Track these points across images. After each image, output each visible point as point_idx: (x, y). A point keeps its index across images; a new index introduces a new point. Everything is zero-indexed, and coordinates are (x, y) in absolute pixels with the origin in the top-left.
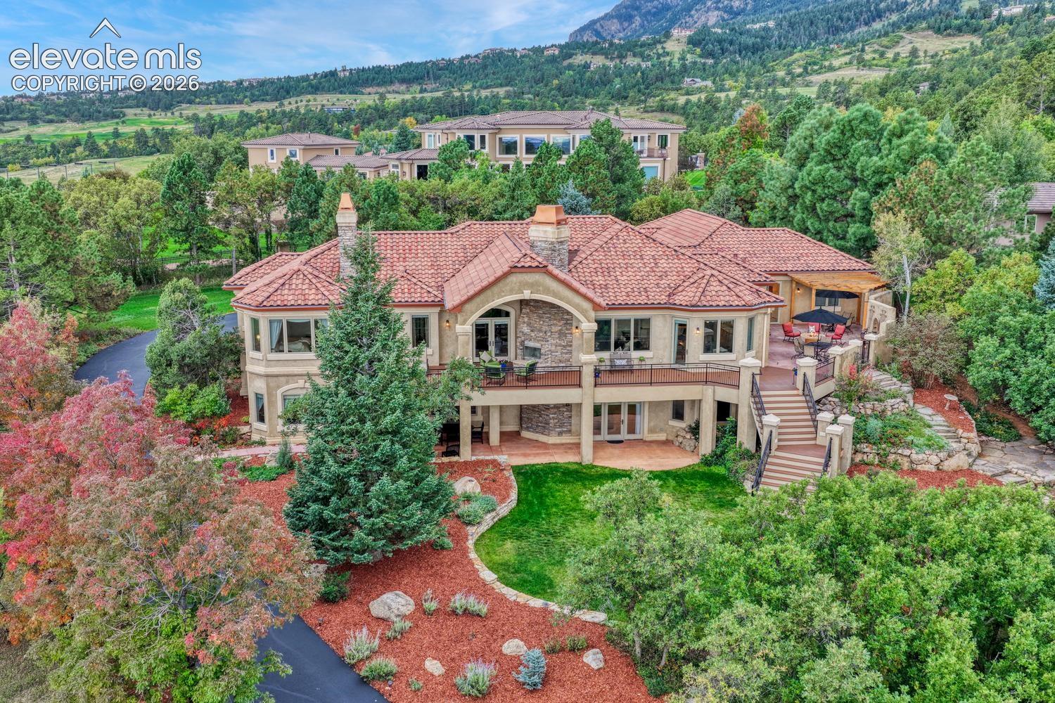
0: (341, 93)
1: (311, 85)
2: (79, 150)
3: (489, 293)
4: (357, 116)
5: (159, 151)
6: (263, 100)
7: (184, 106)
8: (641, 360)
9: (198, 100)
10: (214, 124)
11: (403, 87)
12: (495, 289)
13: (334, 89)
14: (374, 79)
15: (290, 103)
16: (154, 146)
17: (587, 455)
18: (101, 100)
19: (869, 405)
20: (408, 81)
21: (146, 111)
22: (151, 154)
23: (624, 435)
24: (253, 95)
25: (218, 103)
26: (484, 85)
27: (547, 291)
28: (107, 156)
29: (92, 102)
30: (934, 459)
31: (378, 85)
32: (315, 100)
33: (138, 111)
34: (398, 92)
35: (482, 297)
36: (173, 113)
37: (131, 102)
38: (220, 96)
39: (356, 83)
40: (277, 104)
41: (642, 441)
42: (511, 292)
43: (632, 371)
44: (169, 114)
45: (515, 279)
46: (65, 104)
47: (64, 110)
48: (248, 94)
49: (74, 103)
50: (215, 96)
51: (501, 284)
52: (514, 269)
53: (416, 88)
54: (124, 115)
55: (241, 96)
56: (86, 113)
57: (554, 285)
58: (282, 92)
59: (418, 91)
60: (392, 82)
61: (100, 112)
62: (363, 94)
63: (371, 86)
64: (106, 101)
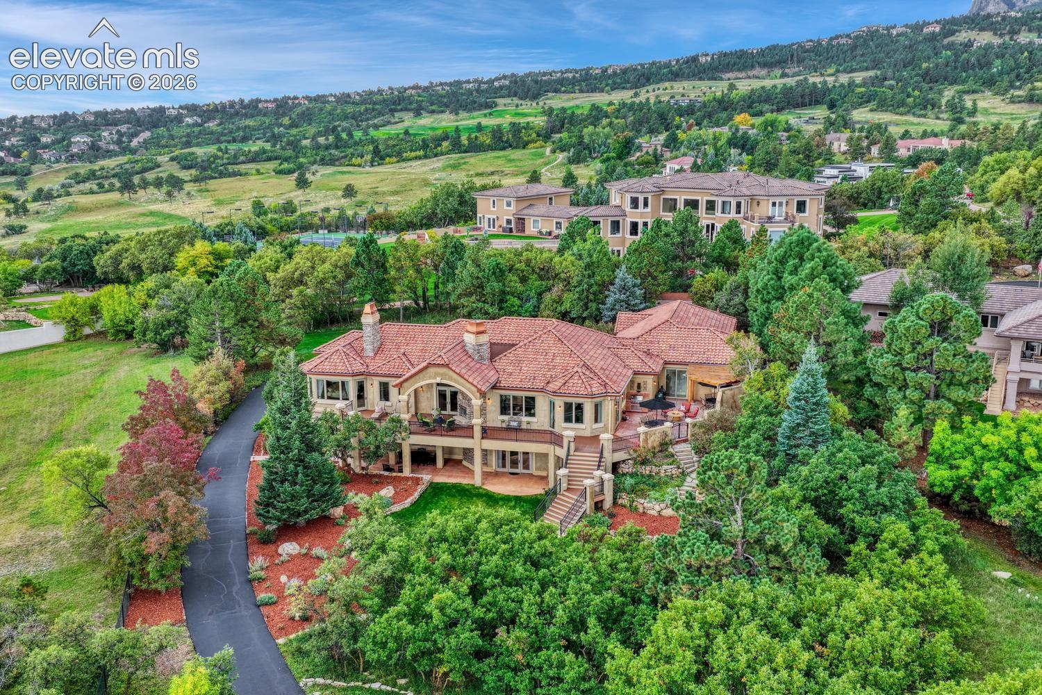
0: (700, 79)
1: (671, 72)
2: (445, 144)
3: (417, 377)
4: (699, 110)
5: (511, 146)
6: (623, 88)
7: (550, 95)
8: (528, 423)
9: (563, 89)
10: (565, 118)
11: (763, 72)
12: (421, 375)
13: (694, 75)
14: (735, 63)
15: (648, 92)
16: (507, 142)
17: (477, 480)
18: (478, 91)
19: (648, 468)
20: (769, 65)
21: (516, 101)
22: (504, 149)
23: (520, 470)
24: (614, 83)
25: (581, 91)
26: (848, 69)
27: (451, 379)
28: (465, 152)
29: (470, 92)
30: (657, 508)
31: (739, 70)
32: (672, 88)
33: (508, 101)
34: (758, 77)
35: (413, 379)
36: (537, 104)
37: (504, 92)
38: (584, 84)
39: (716, 69)
40: (631, 93)
41: (531, 475)
42: (430, 378)
43: (521, 430)
44: (534, 104)
45: (432, 370)
46: (448, 95)
47: (445, 100)
48: (610, 82)
49: (454, 94)
50: (580, 85)
51: (424, 373)
52: (429, 365)
53: (778, 72)
54: (496, 105)
55: (603, 85)
56: (464, 103)
57: (455, 376)
58: (643, 80)
59: (778, 76)
60: (753, 67)
61: (475, 102)
62: (722, 79)
63: (732, 71)
64: (482, 91)
